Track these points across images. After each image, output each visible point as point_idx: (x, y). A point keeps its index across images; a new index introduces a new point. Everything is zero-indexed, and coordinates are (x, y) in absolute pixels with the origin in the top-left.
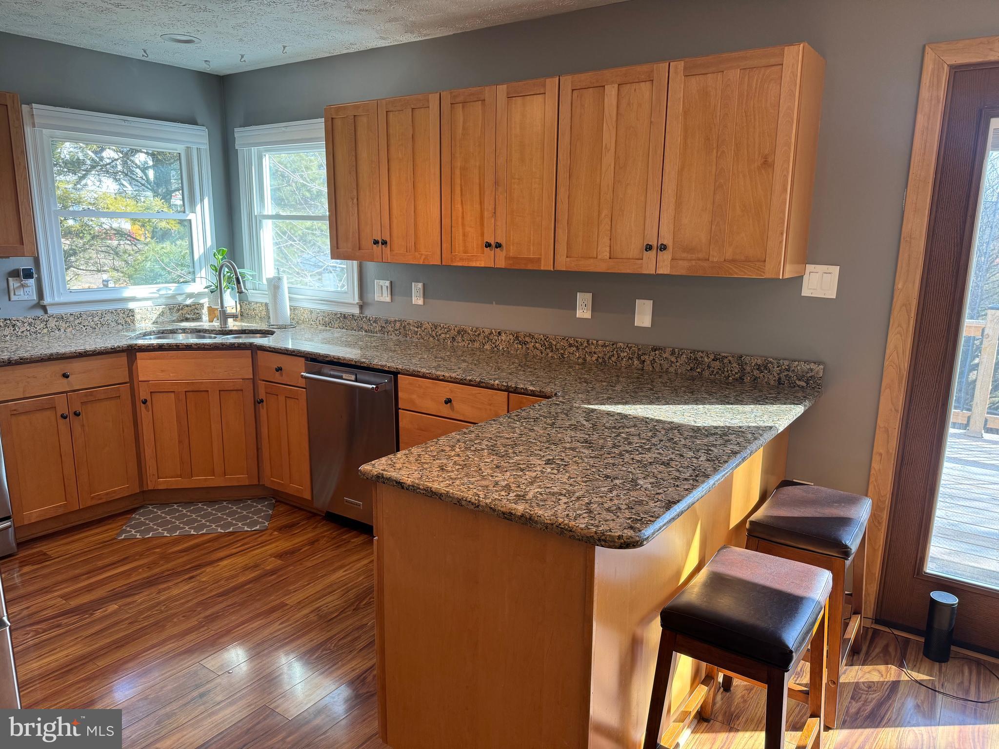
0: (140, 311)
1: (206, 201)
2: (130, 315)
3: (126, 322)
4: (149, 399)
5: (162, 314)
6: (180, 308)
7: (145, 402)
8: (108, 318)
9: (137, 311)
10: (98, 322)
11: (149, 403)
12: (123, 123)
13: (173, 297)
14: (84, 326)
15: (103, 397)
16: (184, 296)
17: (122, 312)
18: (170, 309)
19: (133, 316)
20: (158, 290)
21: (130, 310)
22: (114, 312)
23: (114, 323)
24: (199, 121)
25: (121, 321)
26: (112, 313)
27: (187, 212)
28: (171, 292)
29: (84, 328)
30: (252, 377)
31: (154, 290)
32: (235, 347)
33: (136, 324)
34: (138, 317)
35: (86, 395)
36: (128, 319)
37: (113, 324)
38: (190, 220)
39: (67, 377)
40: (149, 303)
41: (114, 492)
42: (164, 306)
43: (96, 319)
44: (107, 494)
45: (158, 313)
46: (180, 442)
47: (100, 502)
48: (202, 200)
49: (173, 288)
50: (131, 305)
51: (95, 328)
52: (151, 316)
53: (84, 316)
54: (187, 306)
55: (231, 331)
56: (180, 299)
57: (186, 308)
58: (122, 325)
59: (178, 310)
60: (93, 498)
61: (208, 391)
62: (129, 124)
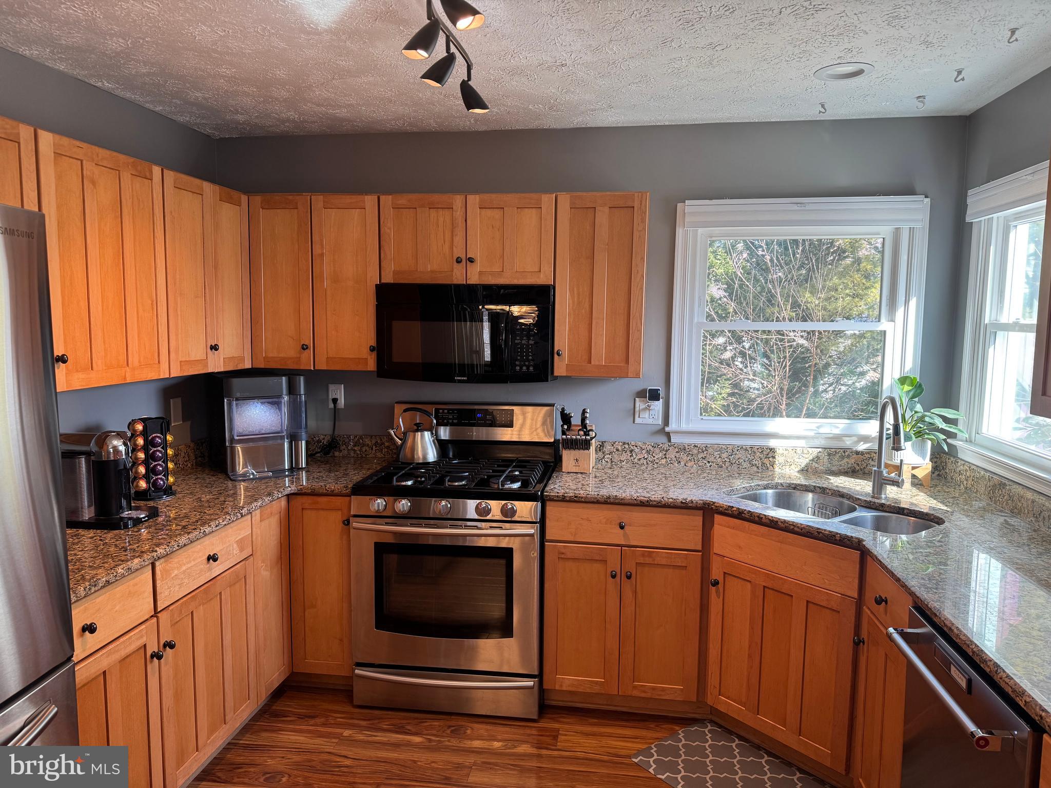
0: (786, 452)
1: (913, 303)
2: (770, 455)
3: (763, 464)
4: (721, 582)
5: (817, 459)
6: (845, 453)
7: (716, 583)
8: (740, 456)
9: (779, 451)
10: (726, 459)
11: (721, 586)
12: (795, 207)
13: (838, 437)
14: (709, 462)
15: (664, 562)
16: (855, 439)
17: (760, 451)
18: (829, 455)
19: (774, 457)
20: (818, 427)
21: (771, 449)
22: (749, 450)
23: (747, 463)
24: (918, 188)
25: (757, 462)
26: (746, 450)
27: (883, 319)
28: (837, 431)
29: (708, 465)
30: (856, 595)
31: (814, 426)
32: (836, 540)
33: (777, 469)
34: (779, 459)
35: (643, 555)
36: (766, 461)
37: (745, 465)
38: (884, 333)
39: (622, 527)
40: (802, 443)
41: (663, 689)
42: (820, 449)
43: (724, 455)
44: (654, 689)
45: (811, 458)
46: (750, 656)
47: (643, 695)
48: (907, 302)
49: (842, 426)
50: (772, 443)
51: (722, 467)
52: (801, 460)
53: (710, 450)
54: (857, 453)
55: (882, 505)
56: (848, 442)
57: (855, 456)
58: (758, 467)
59: (842, 457)
60: (635, 687)
61: (792, 596)
62: (803, 208)
